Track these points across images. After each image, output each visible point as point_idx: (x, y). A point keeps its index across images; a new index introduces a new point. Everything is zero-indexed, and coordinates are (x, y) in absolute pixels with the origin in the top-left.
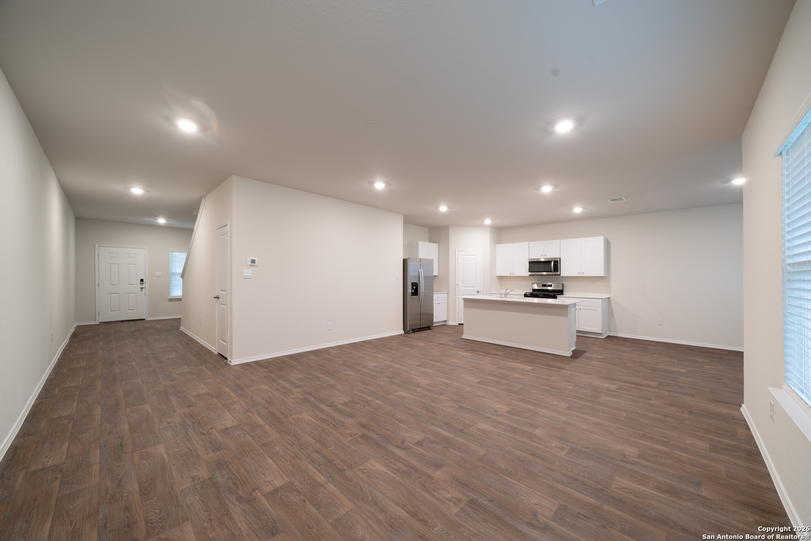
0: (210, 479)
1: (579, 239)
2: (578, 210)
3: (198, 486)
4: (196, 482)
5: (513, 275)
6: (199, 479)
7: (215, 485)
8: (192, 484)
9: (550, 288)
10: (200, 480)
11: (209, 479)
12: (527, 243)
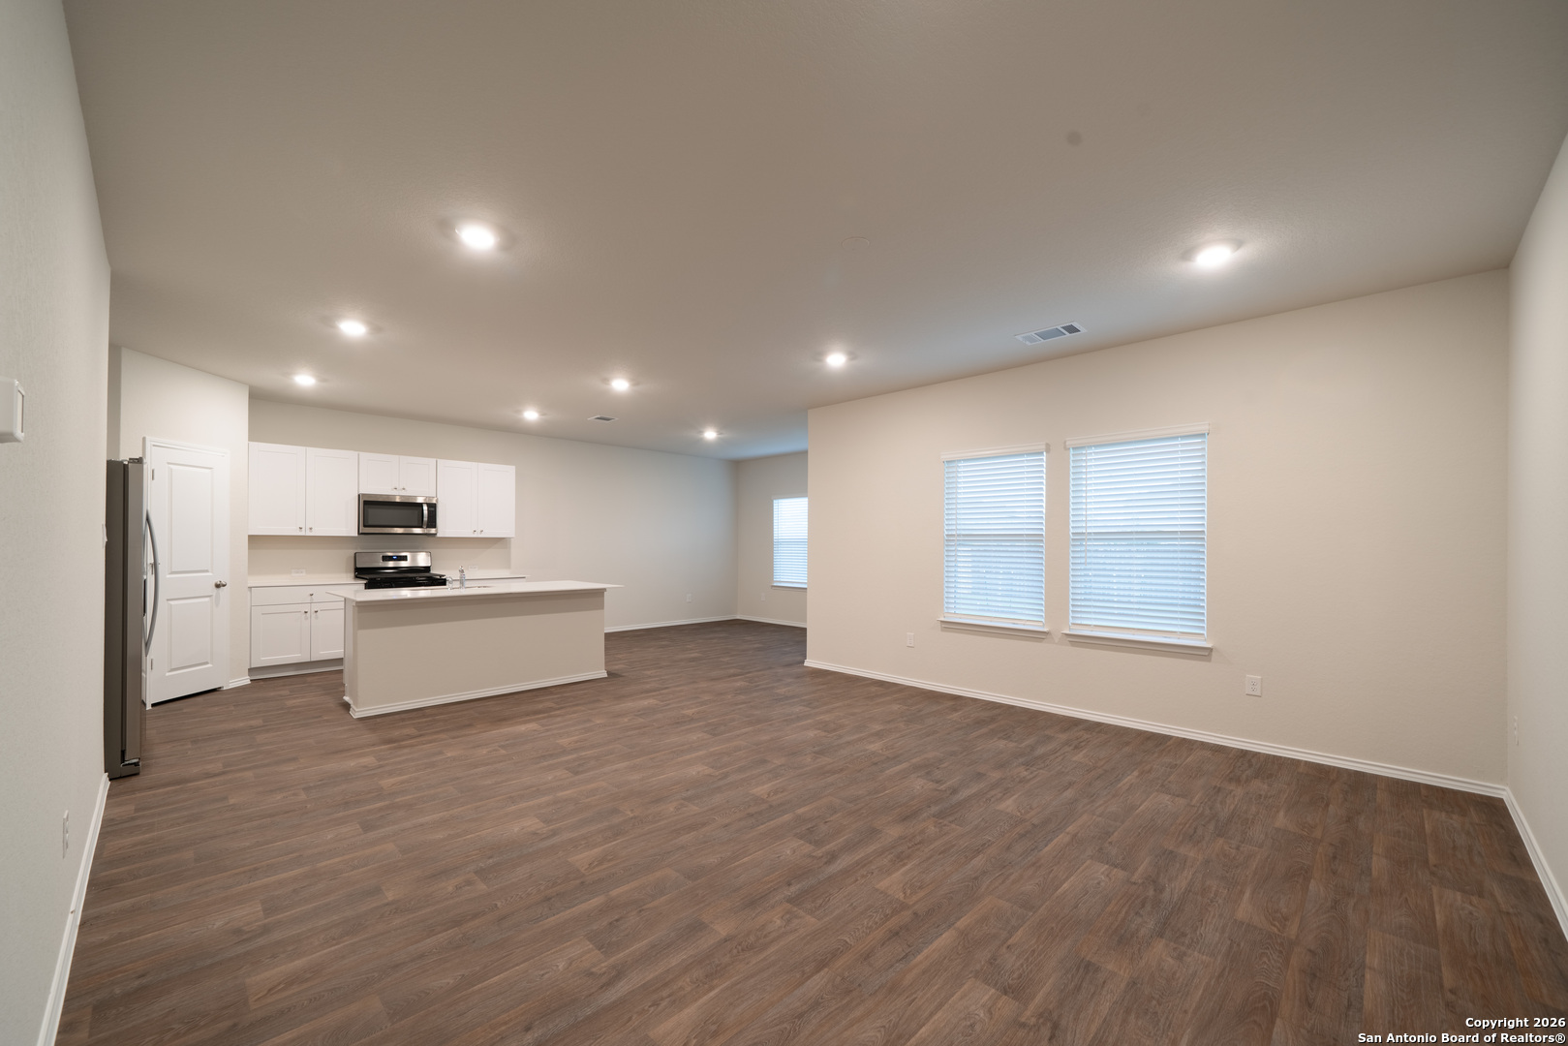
0: (1161, 935)
1: (474, 464)
2: (531, 415)
3: (1187, 942)
4: (1183, 949)
5: (309, 534)
6: (1175, 949)
7: (1165, 924)
8: (1190, 951)
9: (403, 564)
10: (1175, 946)
11: (1162, 937)
12: (352, 455)
